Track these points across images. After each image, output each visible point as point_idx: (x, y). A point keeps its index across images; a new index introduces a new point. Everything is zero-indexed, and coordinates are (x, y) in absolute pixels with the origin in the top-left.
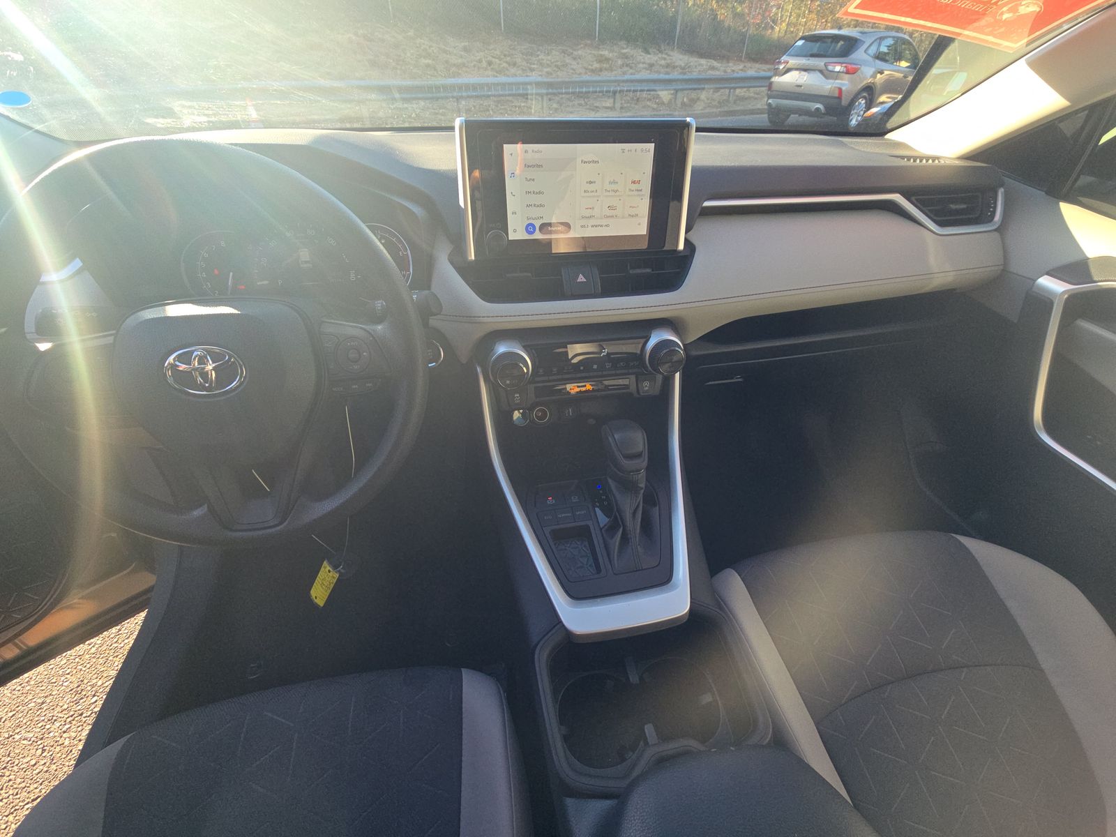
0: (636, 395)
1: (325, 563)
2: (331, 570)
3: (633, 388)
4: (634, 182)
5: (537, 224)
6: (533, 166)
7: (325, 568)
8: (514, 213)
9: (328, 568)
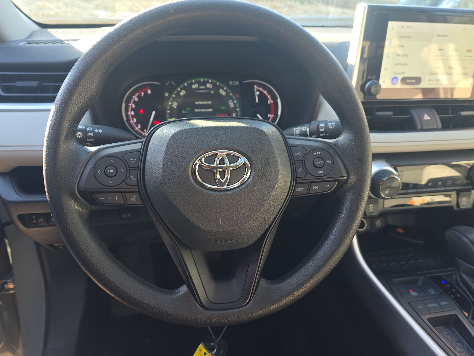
0: (455, 208)
1: (201, 346)
2: (207, 352)
3: (454, 203)
4: (468, 51)
5: (400, 77)
6: (405, 37)
7: (201, 350)
8: (386, 69)
9: (204, 351)
